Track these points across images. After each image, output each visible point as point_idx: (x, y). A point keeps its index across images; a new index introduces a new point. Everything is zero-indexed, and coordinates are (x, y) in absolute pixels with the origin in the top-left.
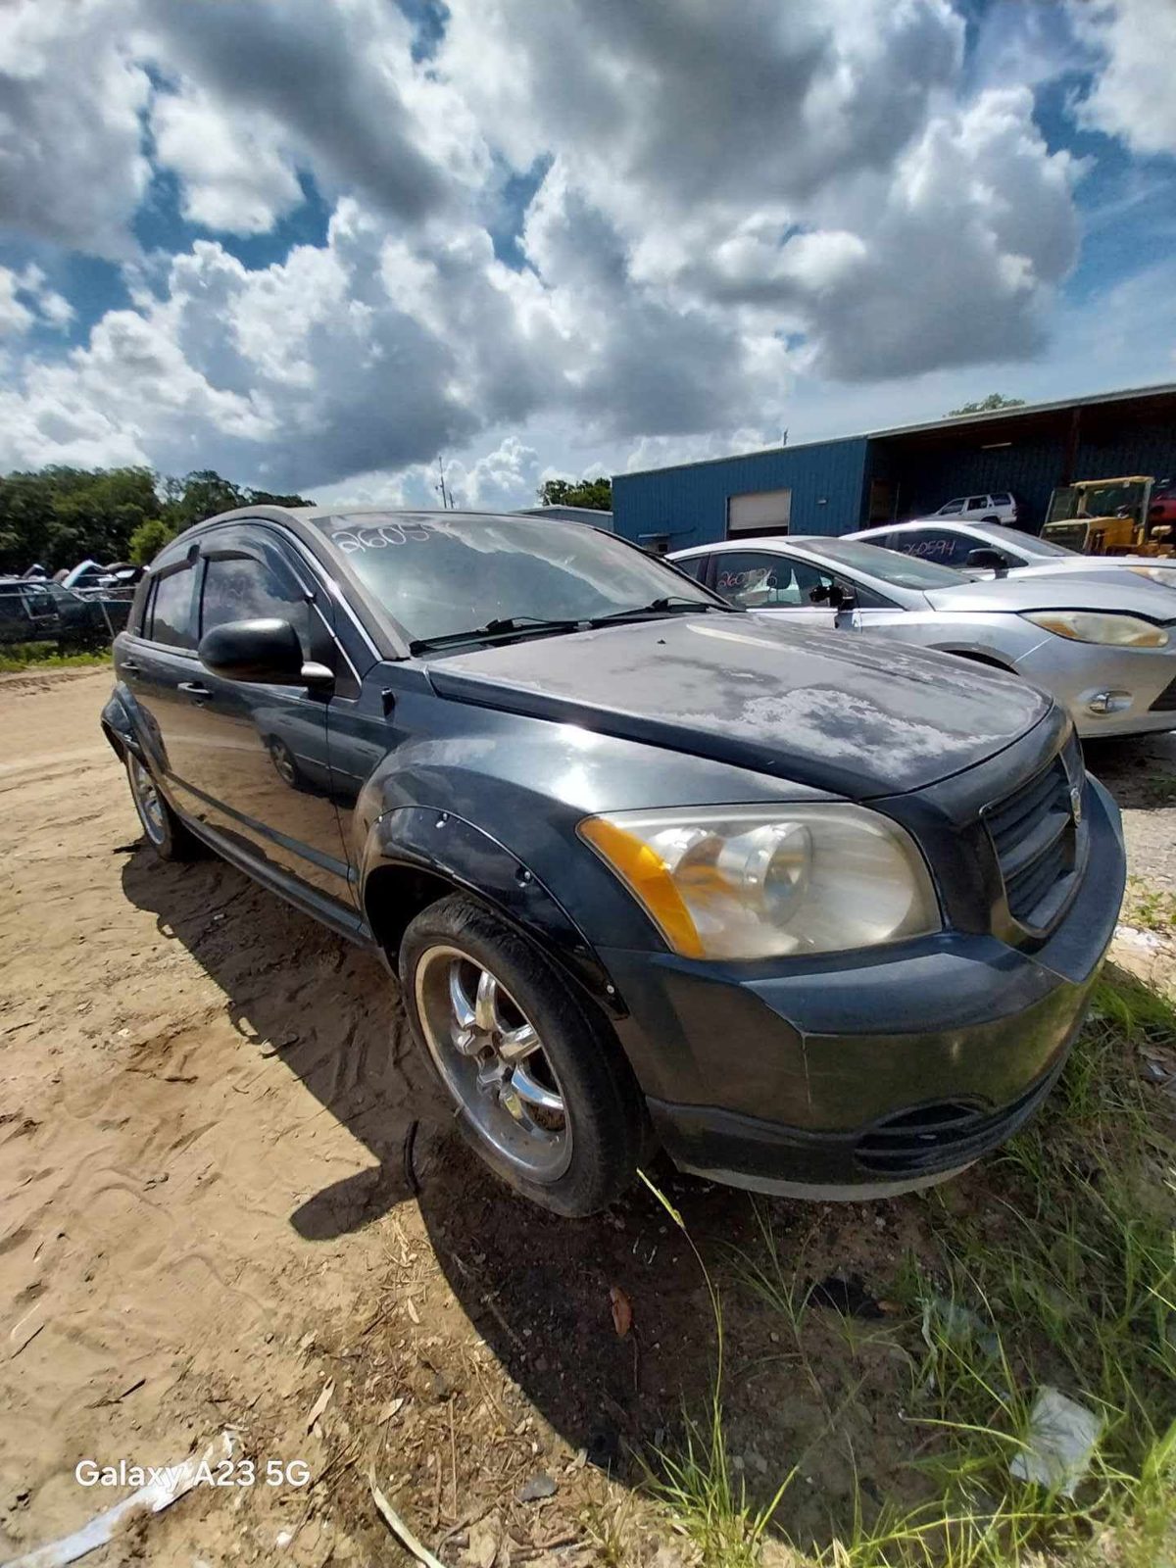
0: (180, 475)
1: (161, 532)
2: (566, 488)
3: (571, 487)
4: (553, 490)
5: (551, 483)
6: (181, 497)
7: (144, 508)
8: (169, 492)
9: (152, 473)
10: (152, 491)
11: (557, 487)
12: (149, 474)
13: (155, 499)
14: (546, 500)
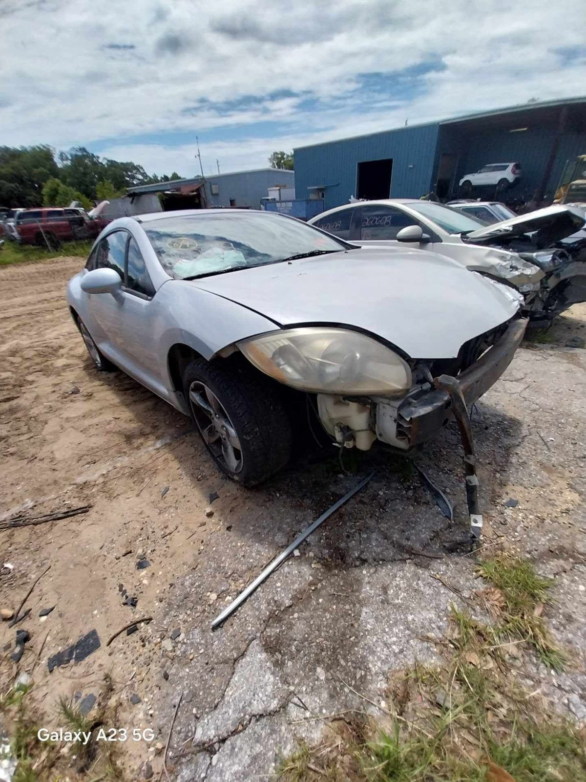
0: (66, 149)
1: (58, 185)
2: (285, 156)
3: (288, 156)
4: (277, 158)
5: (276, 153)
6: (69, 163)
7: (50, 170)
8: (62, 159)
9: (51, 149)
10: (52, 160)
11: (280, 156)
12: (49, 150)
13: (55, 164)
14: (274, 164)
